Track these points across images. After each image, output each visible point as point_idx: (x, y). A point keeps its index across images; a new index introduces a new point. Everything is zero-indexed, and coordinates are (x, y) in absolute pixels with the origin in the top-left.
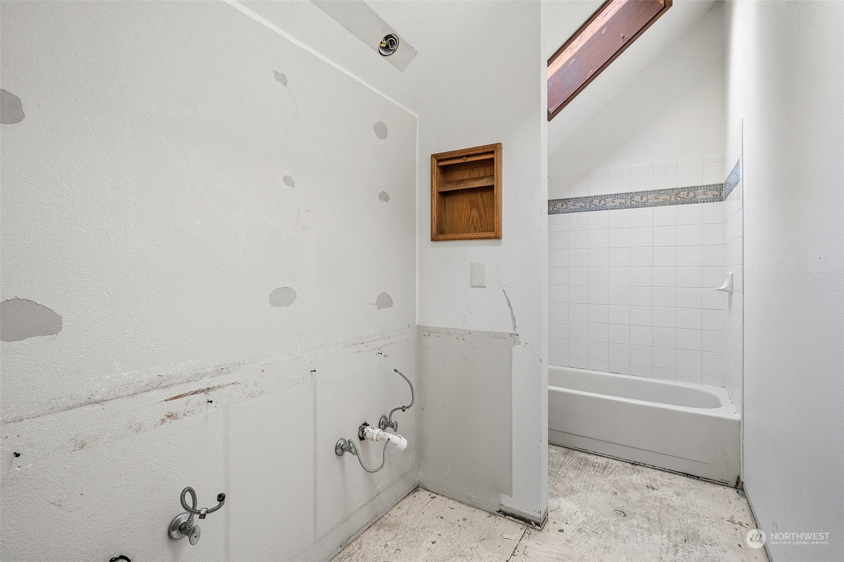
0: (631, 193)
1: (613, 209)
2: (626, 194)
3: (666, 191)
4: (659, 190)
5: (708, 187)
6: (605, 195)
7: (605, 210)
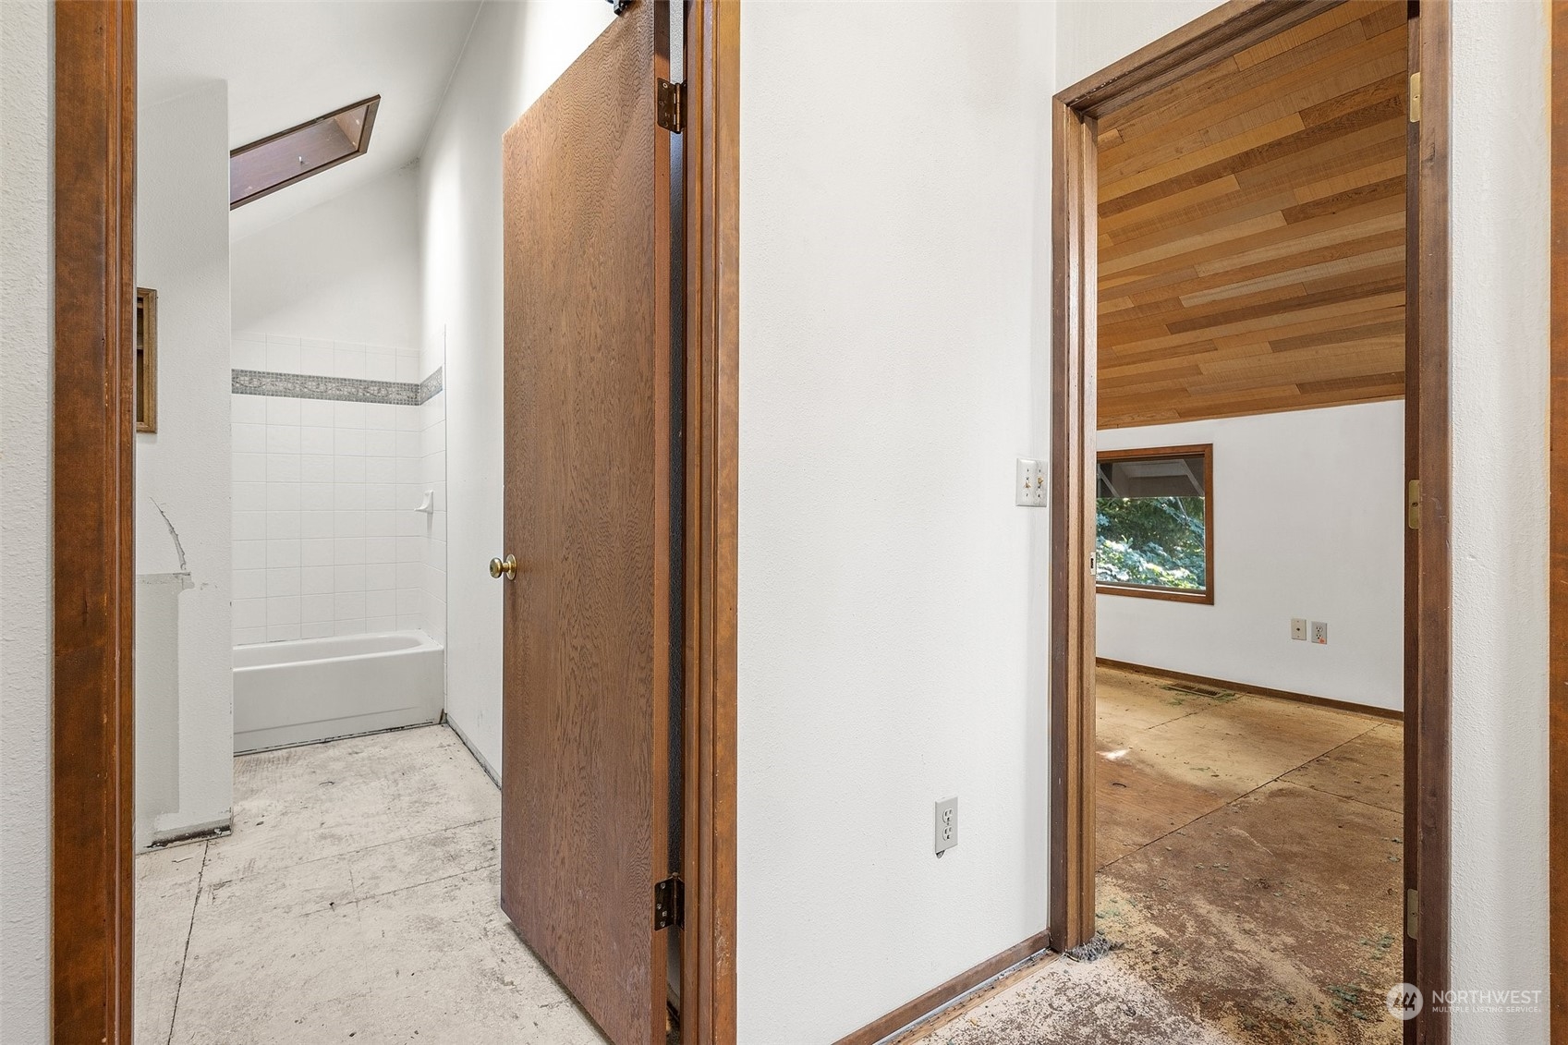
0: (302, 376)
1: (272, 395)
2: (293, 376)
3: (352, 382)
4: (342, 379)
5: (403, 386)
6: (259, 373)
7: (259, 394)
